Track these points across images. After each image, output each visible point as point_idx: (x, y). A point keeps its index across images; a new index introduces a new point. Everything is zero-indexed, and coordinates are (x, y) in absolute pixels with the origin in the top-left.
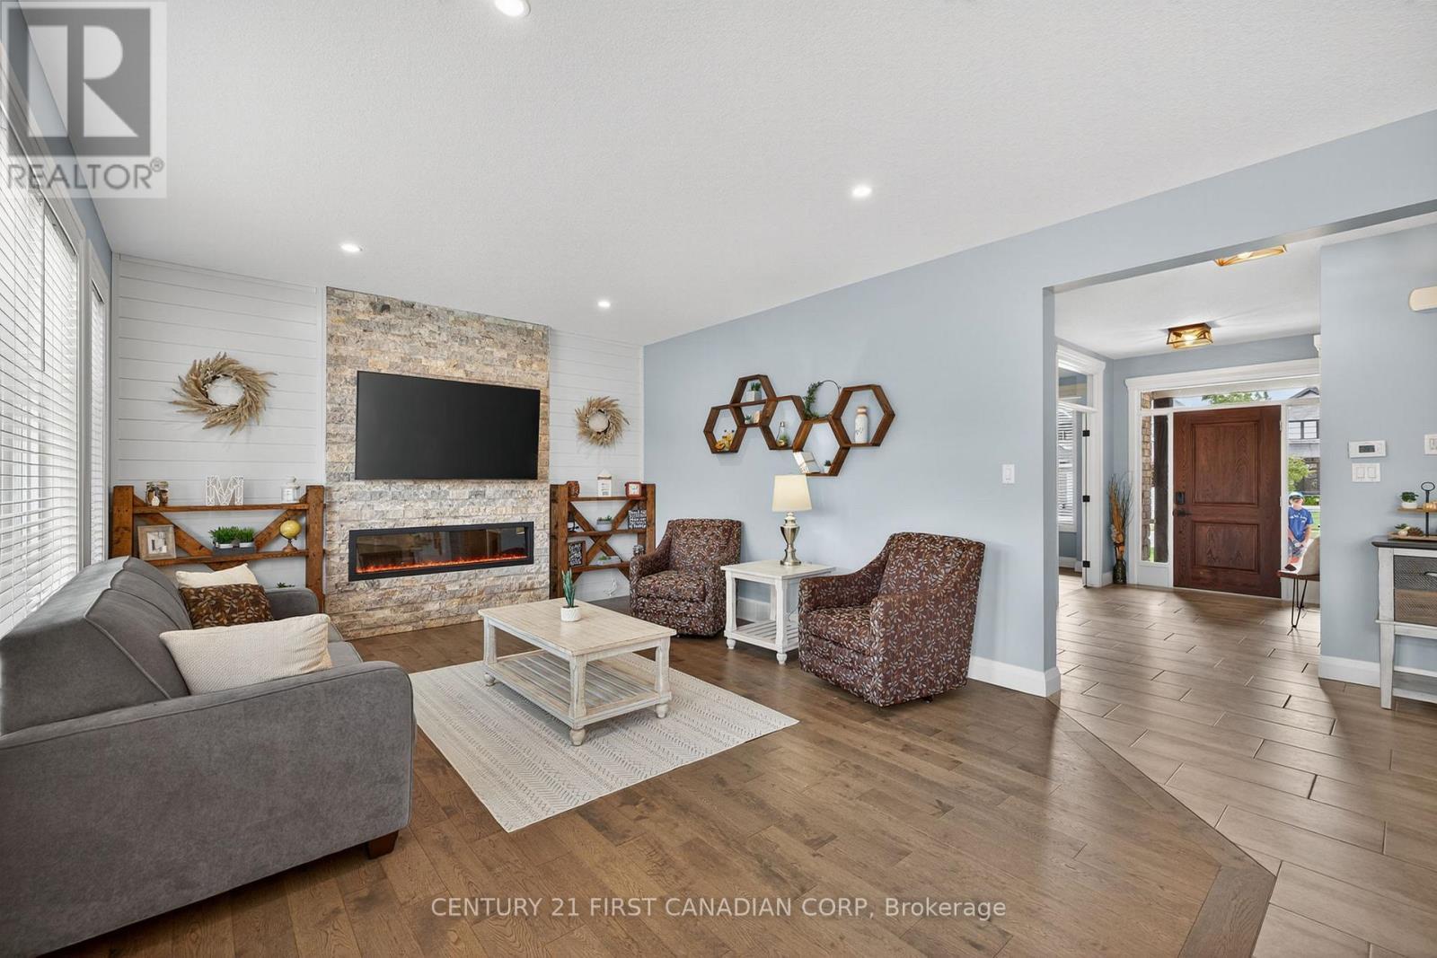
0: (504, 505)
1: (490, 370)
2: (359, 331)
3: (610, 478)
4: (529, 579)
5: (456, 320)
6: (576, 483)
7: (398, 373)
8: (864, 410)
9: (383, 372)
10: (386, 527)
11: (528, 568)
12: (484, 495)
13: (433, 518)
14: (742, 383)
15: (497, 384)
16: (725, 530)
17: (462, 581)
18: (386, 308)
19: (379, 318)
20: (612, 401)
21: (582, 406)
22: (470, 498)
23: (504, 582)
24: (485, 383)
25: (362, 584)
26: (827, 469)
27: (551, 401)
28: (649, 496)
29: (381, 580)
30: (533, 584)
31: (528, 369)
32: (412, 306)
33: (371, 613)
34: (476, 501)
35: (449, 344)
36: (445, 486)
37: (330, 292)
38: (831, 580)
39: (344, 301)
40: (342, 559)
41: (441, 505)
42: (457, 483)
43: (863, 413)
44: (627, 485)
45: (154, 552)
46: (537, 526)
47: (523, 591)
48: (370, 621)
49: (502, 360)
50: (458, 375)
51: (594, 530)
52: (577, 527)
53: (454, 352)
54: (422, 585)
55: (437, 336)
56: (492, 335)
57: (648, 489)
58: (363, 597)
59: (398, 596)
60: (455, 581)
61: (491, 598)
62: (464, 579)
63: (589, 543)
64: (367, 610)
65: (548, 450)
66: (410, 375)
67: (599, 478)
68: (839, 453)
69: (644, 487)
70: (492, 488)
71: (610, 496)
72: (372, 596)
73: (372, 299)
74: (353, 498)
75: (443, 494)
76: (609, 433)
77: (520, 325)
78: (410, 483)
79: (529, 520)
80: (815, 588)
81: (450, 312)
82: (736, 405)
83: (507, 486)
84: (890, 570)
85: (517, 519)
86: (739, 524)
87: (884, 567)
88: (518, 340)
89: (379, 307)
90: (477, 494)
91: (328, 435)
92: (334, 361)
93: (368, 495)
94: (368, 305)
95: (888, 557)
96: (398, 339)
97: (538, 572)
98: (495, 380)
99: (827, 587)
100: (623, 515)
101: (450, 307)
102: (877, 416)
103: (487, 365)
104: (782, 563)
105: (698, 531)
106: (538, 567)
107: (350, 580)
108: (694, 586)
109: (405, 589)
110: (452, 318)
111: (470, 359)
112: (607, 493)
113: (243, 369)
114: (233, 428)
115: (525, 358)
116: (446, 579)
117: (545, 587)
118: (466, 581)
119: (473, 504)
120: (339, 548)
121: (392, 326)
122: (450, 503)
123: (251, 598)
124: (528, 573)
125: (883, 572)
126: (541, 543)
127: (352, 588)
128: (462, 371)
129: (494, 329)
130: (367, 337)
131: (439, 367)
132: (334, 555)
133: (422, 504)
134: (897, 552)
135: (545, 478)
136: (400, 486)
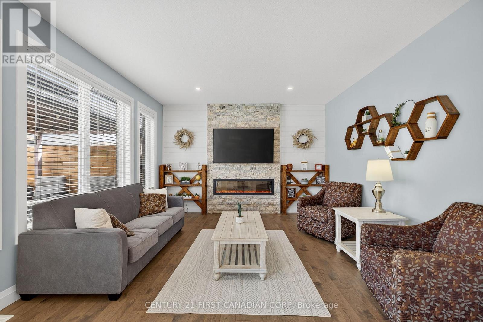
0: (263, 172)
1: (257, 123)
2: (216, 116)
3: (307, 162)
4: (272, 201)
5: (245, 107)
6: (291, 165)
7: (227, 128)
8: (433, 115)
9: (223, 128)
10: (224, 178)
11: (272, 196)
12: (255, 169)
13: (238, 176)
14: (362, 112)
15: (260, 128)
16: (351, 189)
17: (248, 199)
18: (224, 107)
19: (222, 111)
20: (308, 130)
21: (295, 133)
22: (250, 169)
23: (263, 201)
24: (256, 128)
25: (217, 196)
26: (406, 156)
27: (281, 133)
28: (326, 170)
29: (223, 196)
30: (273, 203)
31: (272, 121)
32: (232, 105)
33: (219, 206)
34: (252, 171)
35: (243, 116)
36: (242, 165)
37: (209, 105)
38: (387, 228)
39: (212, 107)
40: (211, 188)
41: (241, 171)
42: (246, 164)
43: (433, 117)
44: (316, 165)
45: (169, 182)
46: (275, 181)
47: (270, 205)
48: (219, 208)
49: (261, 119)
50: (246, 126)
51: (300, 184)
52: (292, 182)
53: (245, 119)
54: (235, 199)
55: (239, 114)
56: (258, 111)
57: (326, 168)
58: (217, 200)
59: (227, 201)
60: (245, 199)
61: (258, 206)
62: (248, 198)
63: (298, 189)
64: (219, 205)
65: (280, 151)
66: (231, 128)
67: (302, 163)
68: (413, 146)
69: (323, 166)
70: (258, 166)
71: (307, 170)
72: (220, 200)
73: (220, 105)
74: (215, 169)
75: (241, 168)
76: (308, 144)
77: (269, 105)
78: (231, 164)
79: (272, 178)
80: (371, 231)
81: (244, 105)
82: (359, 124)
83: (264, 165)
84: (444, 229)
85: (267, 178)
86: (361, 186)
87: (441, 225)
88: (268, 111)
89: (222, 107)
90: (252, 168)
91: (208, 149)
92: (209, 126)
93: (219, 168)
94: (218, 107)
95: (445, 219)
96: (227, 117)
97: (276, 198)
98: (259, 127)
99: (382, 232)
100: (314, 179)
101: (244, 103)
102: (443, 116)
103: (256, 122)
104: (373, 211)
105: (337, 188)
106: (276, 197)
107: (214, 195)
108: (322, 215)
109: (230, 199)
110: (244, 107)
111: (250, 120)
112: (305, 169)
113: (188, 132)
114: (186, 148)
115: (270, 117)
116: (242, 198)
117: (279, 205)
118: (249, 199)
119: (252, 172)
120: (211, 184)
121: (225, 113)
122: (244, 171)
123: (159, 198)
124: (271, 199)
125: (440, 229)
126: (277, 187)
127: (215, 197)
128: (247, 125)
129: (258, 108)
130: (218, 118)
131: (240, 124)
132: (210, 186)
133: (235, 171)
134: (452, 217)
135: (278, 162)
136: (228, 165)
